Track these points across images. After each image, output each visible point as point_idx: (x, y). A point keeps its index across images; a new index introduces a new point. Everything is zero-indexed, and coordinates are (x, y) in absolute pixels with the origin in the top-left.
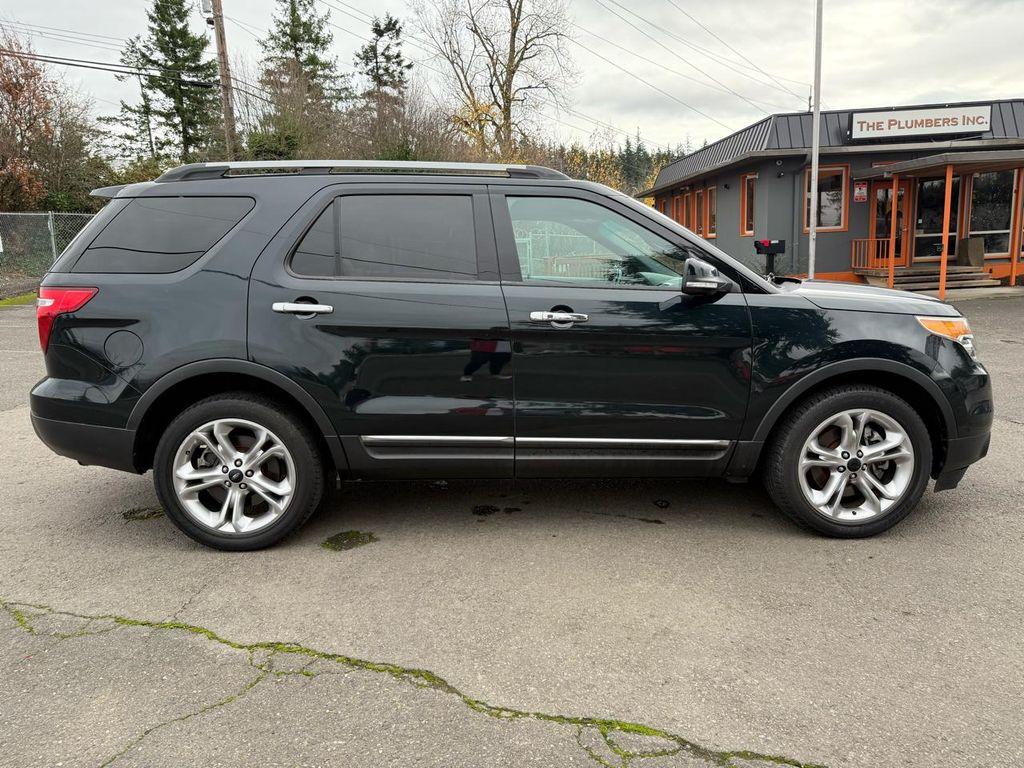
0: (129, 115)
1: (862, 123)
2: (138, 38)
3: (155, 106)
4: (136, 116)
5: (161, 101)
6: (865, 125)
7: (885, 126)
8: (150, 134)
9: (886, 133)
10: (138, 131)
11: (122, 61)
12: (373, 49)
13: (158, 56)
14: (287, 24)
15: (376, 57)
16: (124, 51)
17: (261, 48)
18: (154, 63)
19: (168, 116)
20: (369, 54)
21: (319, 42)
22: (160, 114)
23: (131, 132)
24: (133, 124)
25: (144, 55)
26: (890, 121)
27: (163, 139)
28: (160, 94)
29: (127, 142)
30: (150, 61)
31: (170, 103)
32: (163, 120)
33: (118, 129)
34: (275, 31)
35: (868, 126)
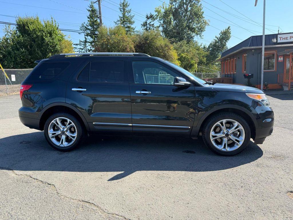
0: (81, 43)
1: (281, 38)
2: (84, 23)
3: (88, 40)
4: (83, 43)
5: (89, 39)
6: (282, 38)
7: (289, 38)
8: (86, 48)
9: (289, 40)
10: (83, 47)
11: (80, 29)
12: (146, 22)
13: (90, 27)
14: (122, 17)
15: (147, 25)
16: (81, 27)
17: (115, 24)
18: (89, 29)
19: (91, 43)
20: (145, 24)
21: (131, 23)
22: (89, 42)
23: (82, 47)
24: (82, 45)
25: (86, 27)
26: (290, 37)
27: (89, 49)
28: (89, 37)
29: (81, 50)
30: (87, 29)
31: (92, 40)
32: (90, 44)
33: (79, 47)
34: (119, 19)
35: (283, 39)
